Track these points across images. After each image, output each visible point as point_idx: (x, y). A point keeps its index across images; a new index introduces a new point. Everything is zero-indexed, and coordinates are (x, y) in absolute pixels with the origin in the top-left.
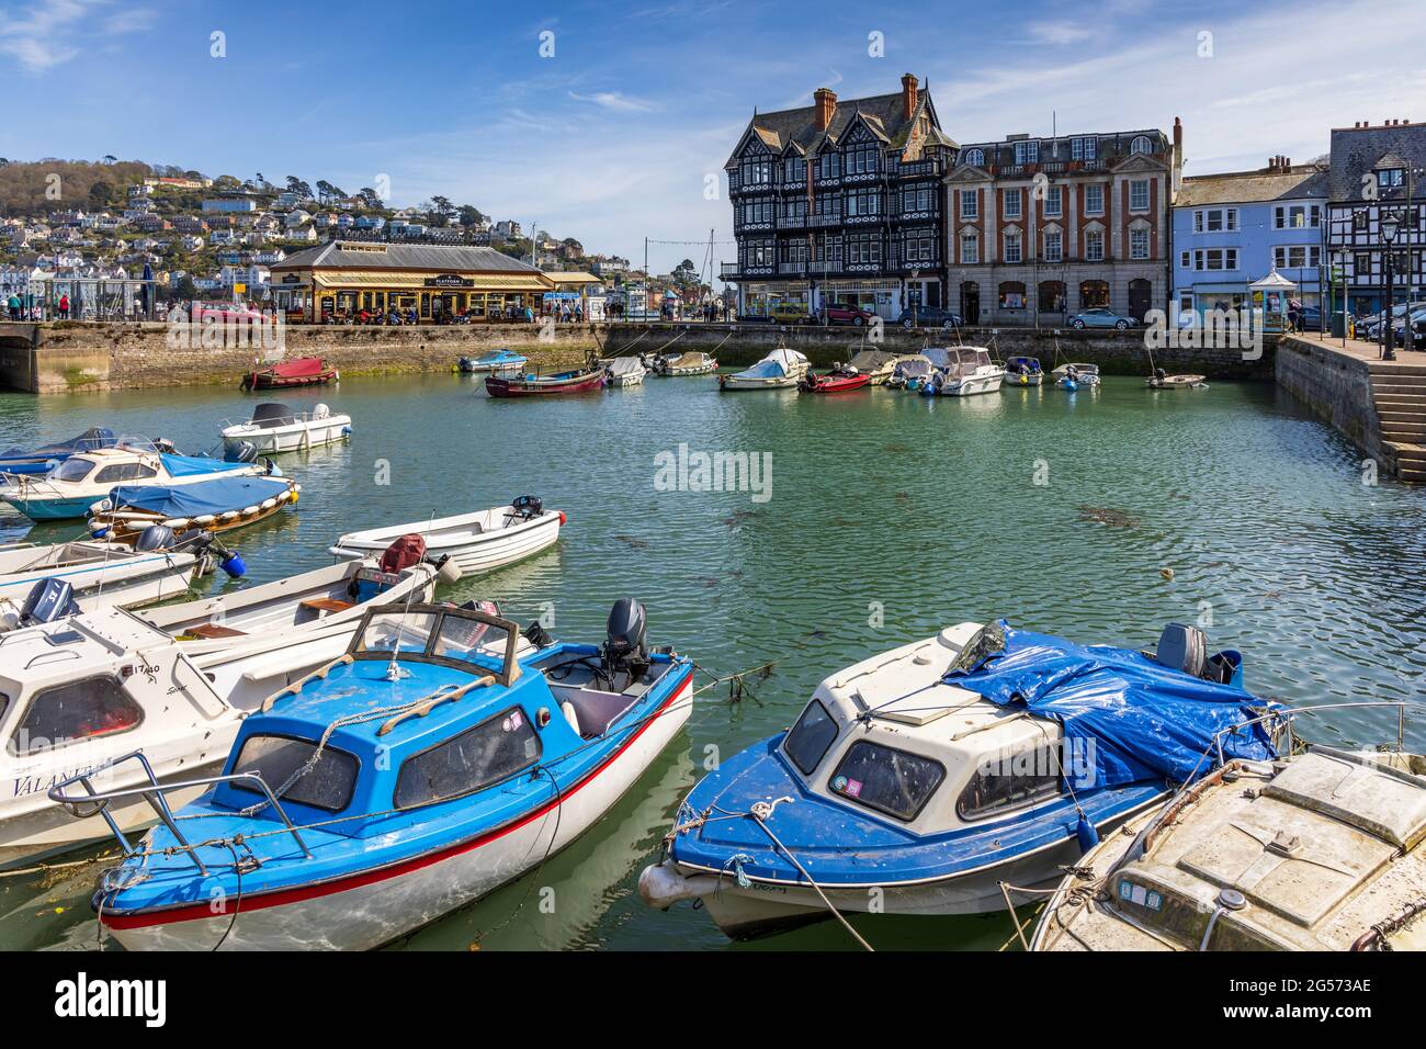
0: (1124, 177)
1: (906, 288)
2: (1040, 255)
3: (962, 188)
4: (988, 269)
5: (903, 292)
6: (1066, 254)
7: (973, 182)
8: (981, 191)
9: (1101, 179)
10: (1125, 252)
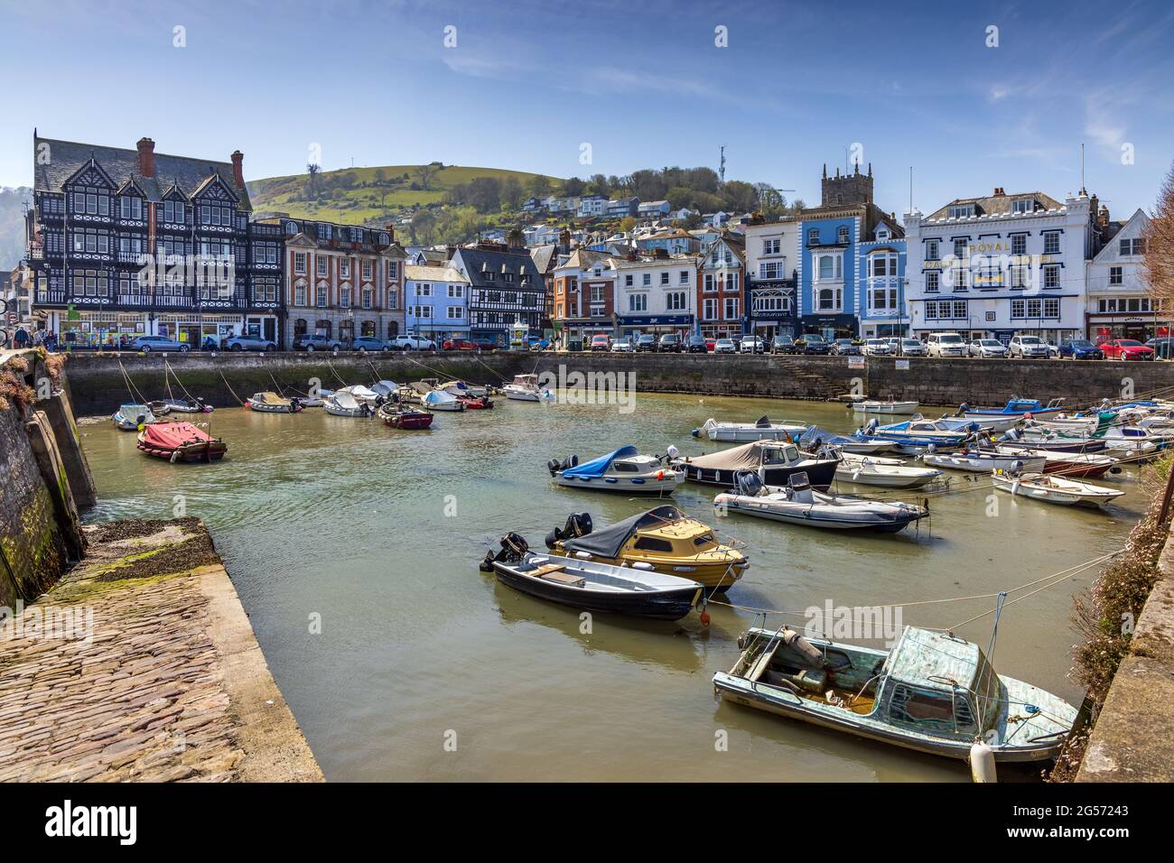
0: (387, 258)
1: (247, 322)
2: (339, 303)
3: (298, 251)
4: (312, 311)
5: (245, 325)
6: (352, 303)
7: (304, 247)
8: (309, 254)
9: (372, 257)
10: (387, 305)
